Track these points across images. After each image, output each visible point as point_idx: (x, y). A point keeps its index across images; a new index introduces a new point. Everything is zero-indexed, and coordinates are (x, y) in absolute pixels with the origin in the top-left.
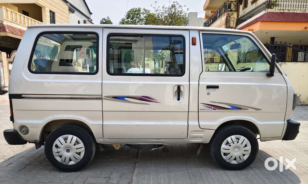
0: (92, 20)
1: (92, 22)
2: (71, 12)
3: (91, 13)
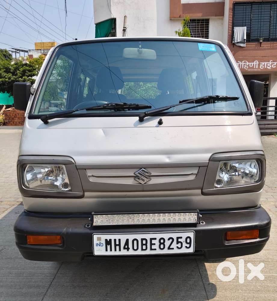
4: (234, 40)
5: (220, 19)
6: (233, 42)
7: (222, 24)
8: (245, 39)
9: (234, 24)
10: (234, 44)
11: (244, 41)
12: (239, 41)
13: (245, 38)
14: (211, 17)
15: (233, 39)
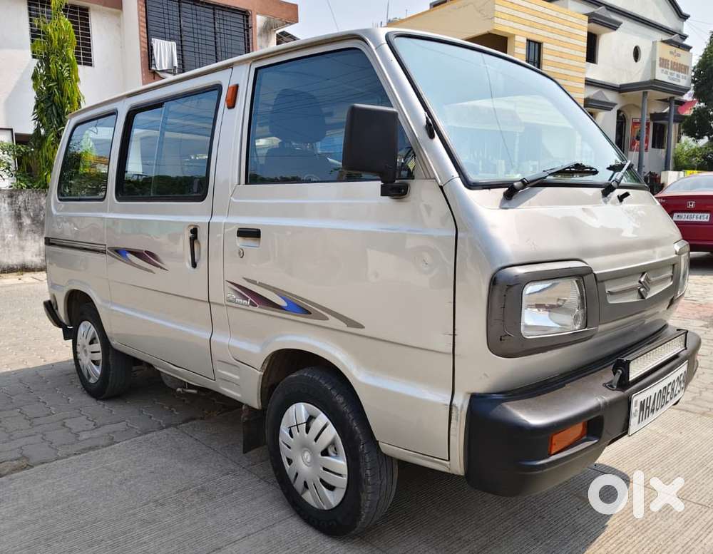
0: (684, 37)
1: (686, 42)
2: (608, 29)
3: (684, 17)
4: (155, 65)
5: (112, 13)
6: (153, 68)
7: (119, 26)
8: (175, 67)
9: (150, 31)
10: (154, 73)
11: (174, 70)
12: (164, 68)
13: (176, 64)
14: (92, 5)
15: (153, 63)
